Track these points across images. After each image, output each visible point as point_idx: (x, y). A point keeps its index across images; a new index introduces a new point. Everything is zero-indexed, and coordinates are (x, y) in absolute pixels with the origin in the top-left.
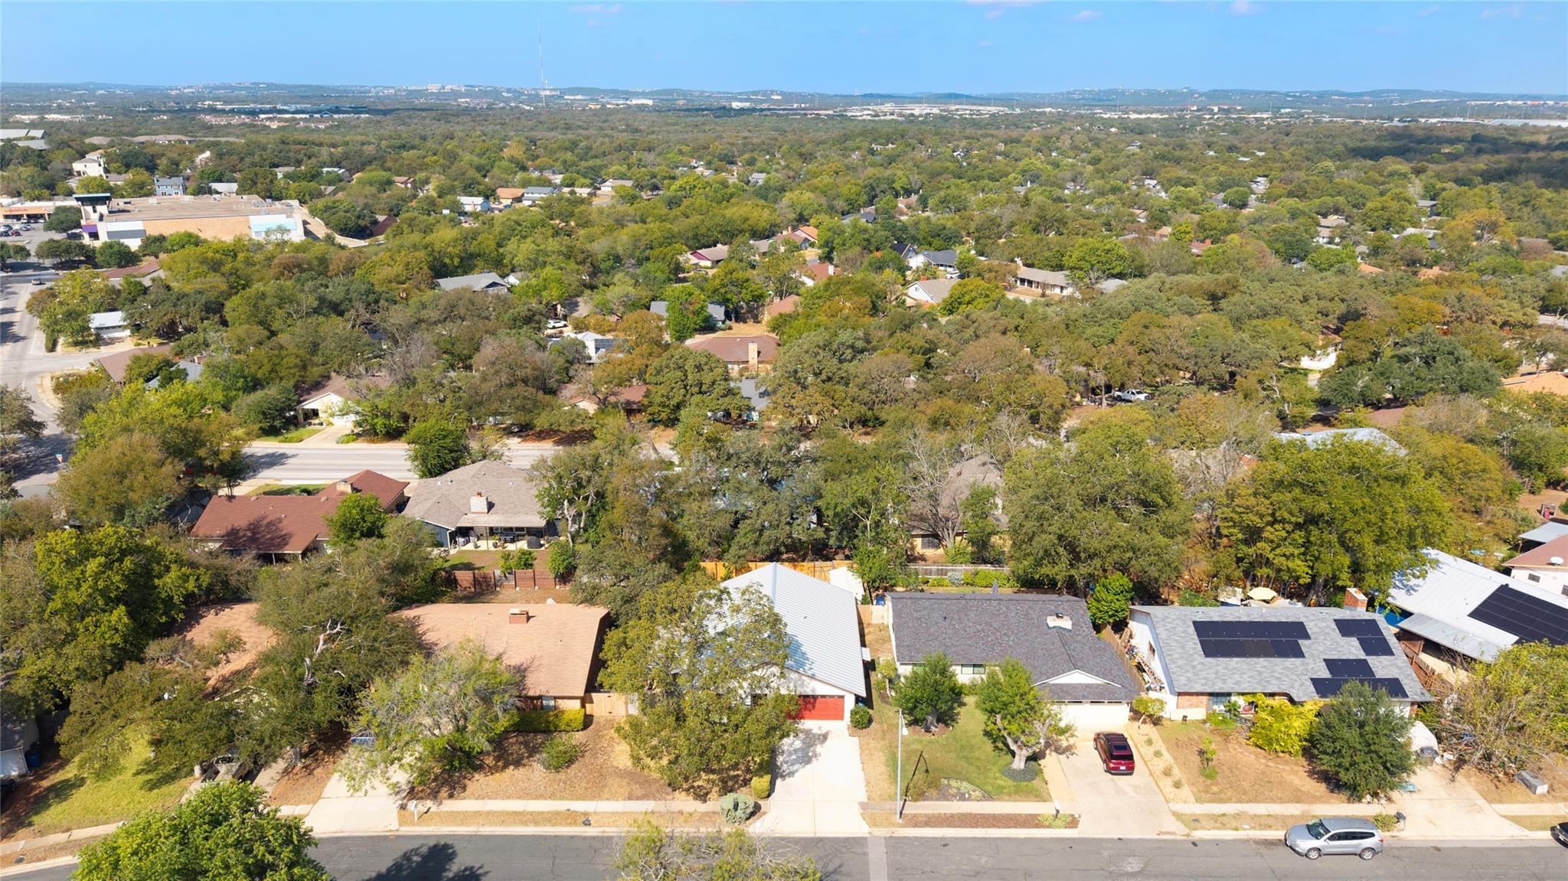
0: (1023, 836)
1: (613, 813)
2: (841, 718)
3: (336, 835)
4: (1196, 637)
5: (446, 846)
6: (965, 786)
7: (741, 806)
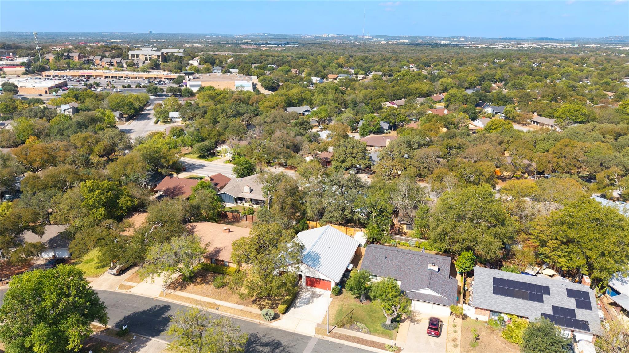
1: (227, 307)
2: (329, 289)
3: (139, 295)
4: (492, 284)
6: (362, 326)
7: (269, 314)
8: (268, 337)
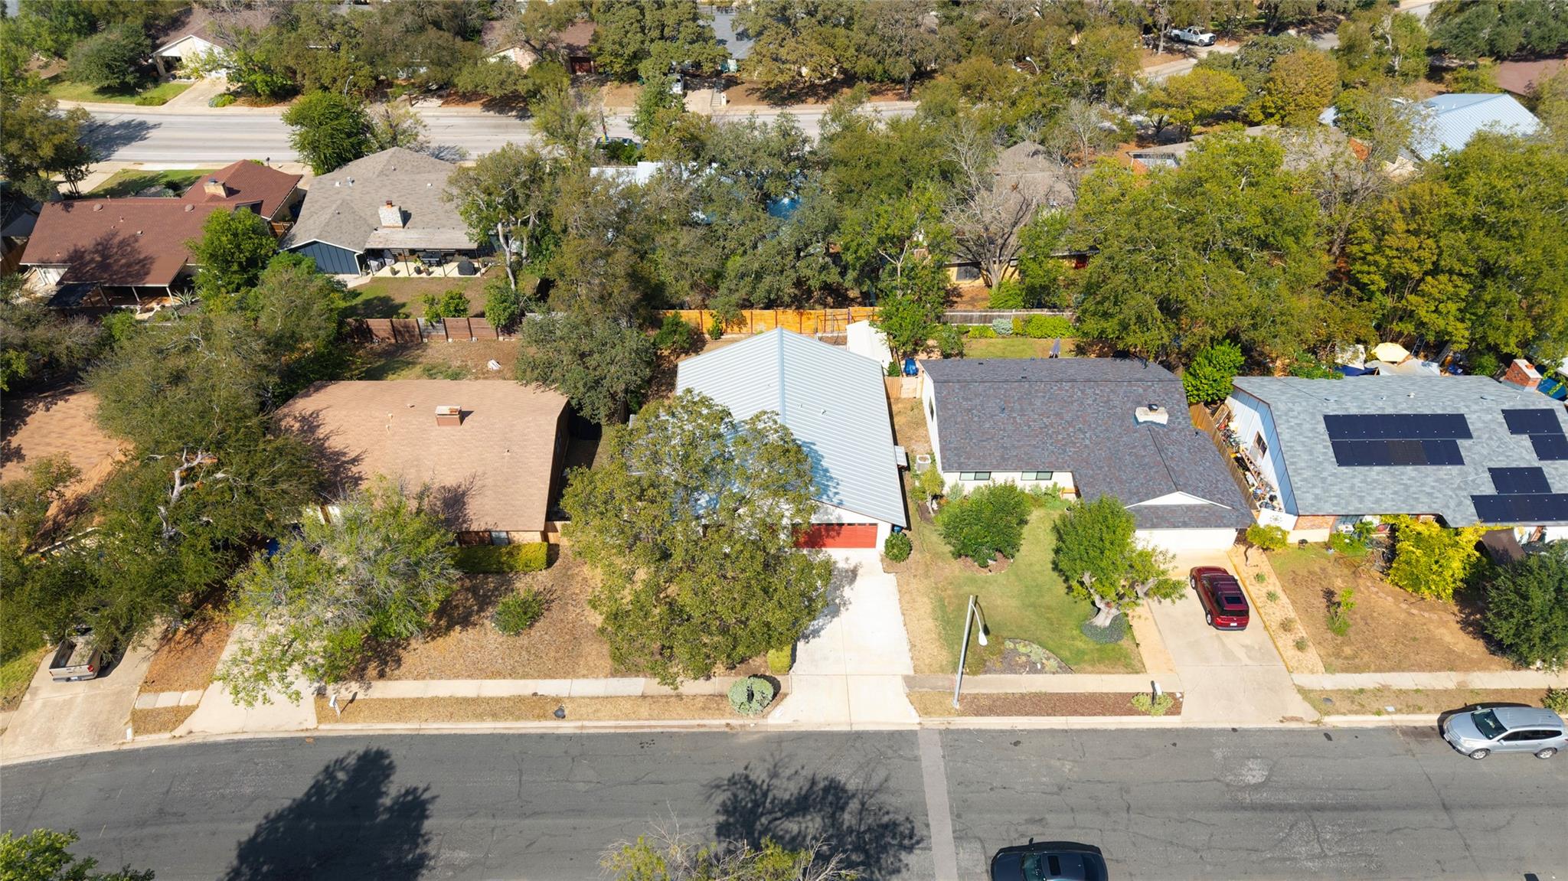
0: (1113, 727)
1: (592, 698)
2: (873, 545)
3: (236, 737)
4: (1327, 437)
5: (381, 755)
6: (1036, 652)
7: (757, 696)
8: (788, 772)
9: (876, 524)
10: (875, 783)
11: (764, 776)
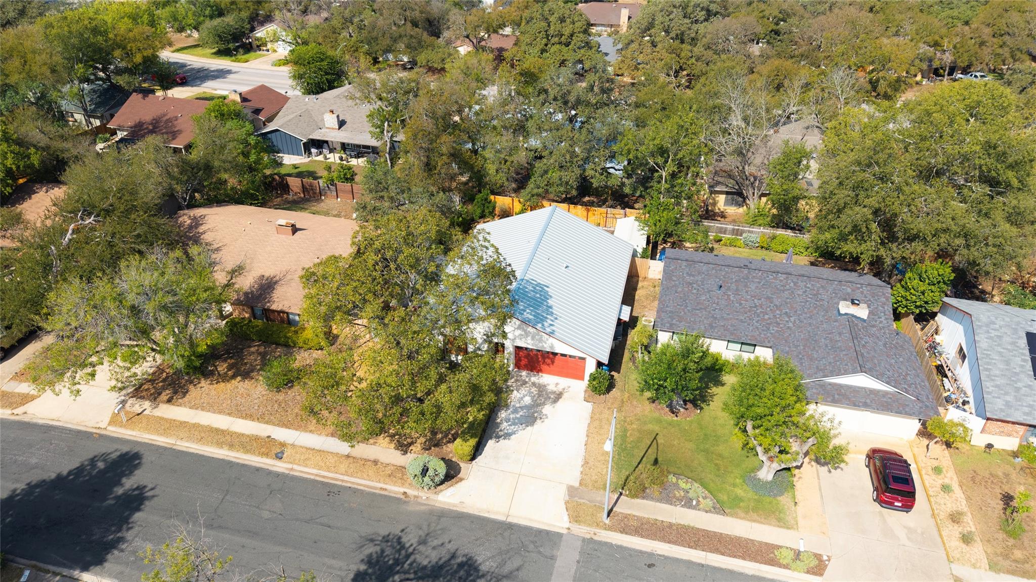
1: (307, 449)
2: (582, 378)
3: (51, 423)
4: (1027, 352)
5: (136, 456)
6: (696, 490)
7: (431, 472)
8: (436, 543)
9: (584, 359)
10: (506, 570)
11: (414, 541)
